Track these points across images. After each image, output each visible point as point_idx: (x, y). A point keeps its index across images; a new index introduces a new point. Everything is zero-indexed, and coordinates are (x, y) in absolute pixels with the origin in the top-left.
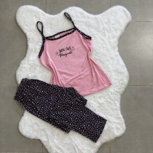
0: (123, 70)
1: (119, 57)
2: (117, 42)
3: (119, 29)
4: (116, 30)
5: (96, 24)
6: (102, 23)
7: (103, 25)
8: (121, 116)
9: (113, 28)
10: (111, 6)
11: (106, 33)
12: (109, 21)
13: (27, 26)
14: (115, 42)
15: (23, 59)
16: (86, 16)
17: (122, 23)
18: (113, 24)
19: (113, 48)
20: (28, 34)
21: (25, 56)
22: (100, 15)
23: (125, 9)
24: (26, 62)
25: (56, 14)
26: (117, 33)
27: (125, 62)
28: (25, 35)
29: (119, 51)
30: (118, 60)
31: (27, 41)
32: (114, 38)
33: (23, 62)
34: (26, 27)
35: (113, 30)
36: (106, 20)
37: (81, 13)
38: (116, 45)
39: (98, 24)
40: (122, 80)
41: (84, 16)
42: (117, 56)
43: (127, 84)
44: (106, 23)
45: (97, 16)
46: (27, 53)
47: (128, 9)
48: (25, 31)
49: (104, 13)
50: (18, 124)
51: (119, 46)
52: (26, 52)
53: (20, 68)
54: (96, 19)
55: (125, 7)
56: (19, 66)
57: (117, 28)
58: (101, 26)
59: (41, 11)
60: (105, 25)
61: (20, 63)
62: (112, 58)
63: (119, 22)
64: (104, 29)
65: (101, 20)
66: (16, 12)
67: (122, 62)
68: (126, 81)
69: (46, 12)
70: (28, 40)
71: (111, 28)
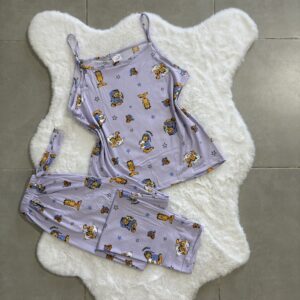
0: (243, 138)
1: (235, 112)
2: (231, 81)
3: (233, 55)
4: (227, 57)
5: (187, 46)
6: (200, 43)
7: (201, 47)
8: (241, 229)
9: (222, 52)
10: (215, 10)
11: (209, 64)
12: (213, 39)
13: (50, 52)
14: (227, 81)
15: (44, 118)
16: (167, 29)
17: (240, 42)
18: (223, 46)
19: (223, 93)
20: (53, 68)
21: (47, 112)
22: (196, 28)
23: (246, 16)
24: (51, 123)
25: (108, 28)
26: (229, 63)
27: (246, 122)
28: (46, 70)
29: (234, 99)
30: (232, 117)
31: (51, 81)
32: (223, 73)
33: (44, 123)
34: (48, 55)
35: (221, 57)
36: (207, 38)
37: (158, 25)
38: (227, 87)
39: (192, 45)
40: (241, 156)
41: (164, 31)
42: (230, 108)
43: (251, 165)
44: (208, 44)
45: (190, 30)
46: (52, 106)
47: (251, 16)
48: (47, 62)
49: (202, 24)
50: (37, 246)
51: (233, 89)
52: (50, 104)
53: (37, 135)
54: (188, 36)
55: (244, 10)
56: (35, 131)
57: (229, 53)
58: (198, 50)
59: (77, 22)
60: (206, 48)
61: (38, 126)
62: (221, 114)
63: (234, 42)
64: (203, 56)
65: (197, 38)
66: (29, 24)
67: (240, 122)
68: (249, 158)
69: (87, 24)
70: (53, 79)
71: (217, 54)
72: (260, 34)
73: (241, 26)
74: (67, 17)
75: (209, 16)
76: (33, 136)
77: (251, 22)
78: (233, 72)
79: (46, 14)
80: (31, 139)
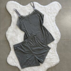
2: (55, 19)
3: (56, 12)
4: (54, 13)
6: (48, 9)
7: (48, 11)
10: (51, 2)
11: (50, 14)
12: (51, 9)
14: (54, 19)
15: (9, 27)
16: (40, 6)
18: (53, 10)
20: (12, 15)
21: (10, 25)
22: (47, 6)
24: (11, 28)
25: (26, 5)
26: (55, 14)
28: (10, 15)
29: (56, 23)
32: (53, 17)
33: (9, 28)
35: (53, 13)
36: (49, 8)
37: (38, 5)
38: (54, 20)
39: (46, 10)
40: (57, 37)
41: (39, 6)
42: (55, 25)
43: (60, 39)
44: (50, 10)
45: (45, 6)
47: (60, 3)
48: (11, 13)
49: (48, 5)
51: (56, 21)
52: (11, 23)
53: (8, 31)
54: (45, 8)
55: (58, 2)
56: (7, 30)
57: (55, 12)
58: (47, 11)
59: (18, 4)
60: (49, 11)
63: (56, 9)
64: (49, 13)
65: (47, 8)
66: (6, 4)
68: (59, 37)
69: (20, 4)
70: (12, 17)
71: (52, 12)
72: (62, 8)
73: (58, 6)
74: (15, 2)
75: (50, 3)
76: (7, 31)
77: (60, 5)
78: (56, 16)
79: (10, 2)
80: (6, 32)
